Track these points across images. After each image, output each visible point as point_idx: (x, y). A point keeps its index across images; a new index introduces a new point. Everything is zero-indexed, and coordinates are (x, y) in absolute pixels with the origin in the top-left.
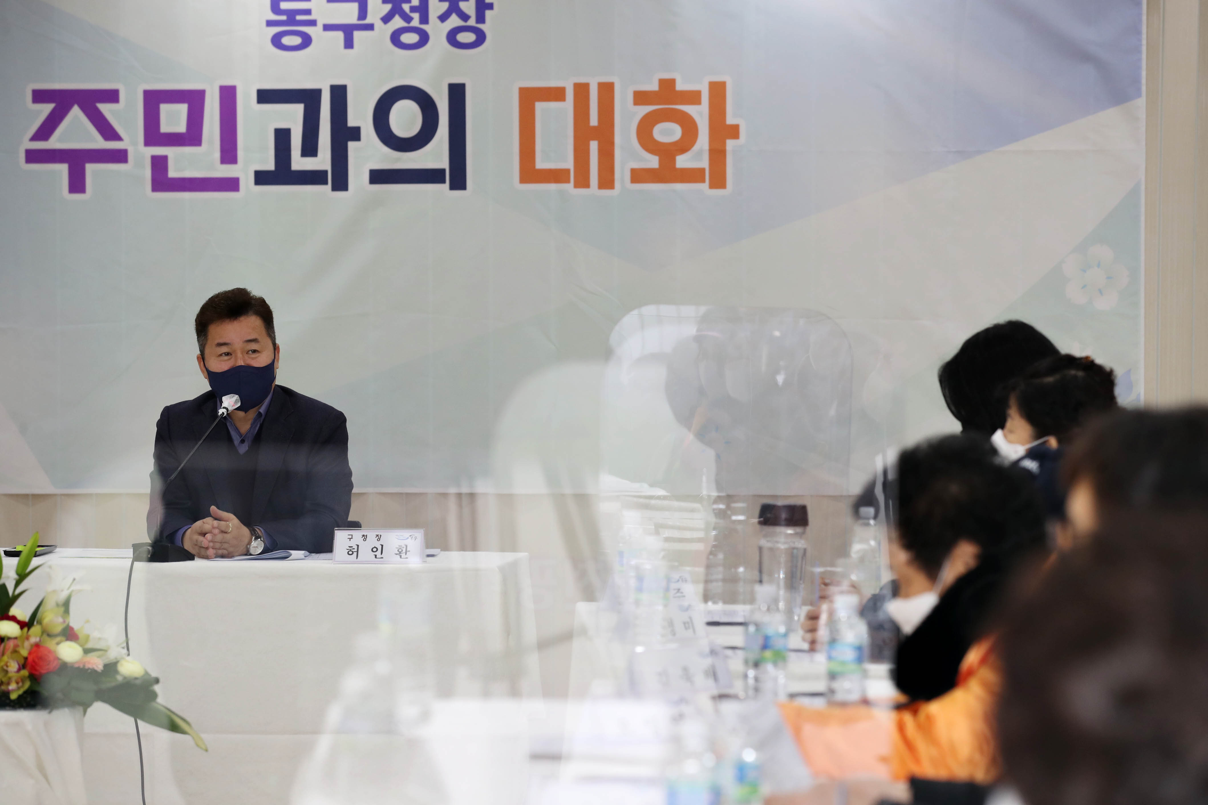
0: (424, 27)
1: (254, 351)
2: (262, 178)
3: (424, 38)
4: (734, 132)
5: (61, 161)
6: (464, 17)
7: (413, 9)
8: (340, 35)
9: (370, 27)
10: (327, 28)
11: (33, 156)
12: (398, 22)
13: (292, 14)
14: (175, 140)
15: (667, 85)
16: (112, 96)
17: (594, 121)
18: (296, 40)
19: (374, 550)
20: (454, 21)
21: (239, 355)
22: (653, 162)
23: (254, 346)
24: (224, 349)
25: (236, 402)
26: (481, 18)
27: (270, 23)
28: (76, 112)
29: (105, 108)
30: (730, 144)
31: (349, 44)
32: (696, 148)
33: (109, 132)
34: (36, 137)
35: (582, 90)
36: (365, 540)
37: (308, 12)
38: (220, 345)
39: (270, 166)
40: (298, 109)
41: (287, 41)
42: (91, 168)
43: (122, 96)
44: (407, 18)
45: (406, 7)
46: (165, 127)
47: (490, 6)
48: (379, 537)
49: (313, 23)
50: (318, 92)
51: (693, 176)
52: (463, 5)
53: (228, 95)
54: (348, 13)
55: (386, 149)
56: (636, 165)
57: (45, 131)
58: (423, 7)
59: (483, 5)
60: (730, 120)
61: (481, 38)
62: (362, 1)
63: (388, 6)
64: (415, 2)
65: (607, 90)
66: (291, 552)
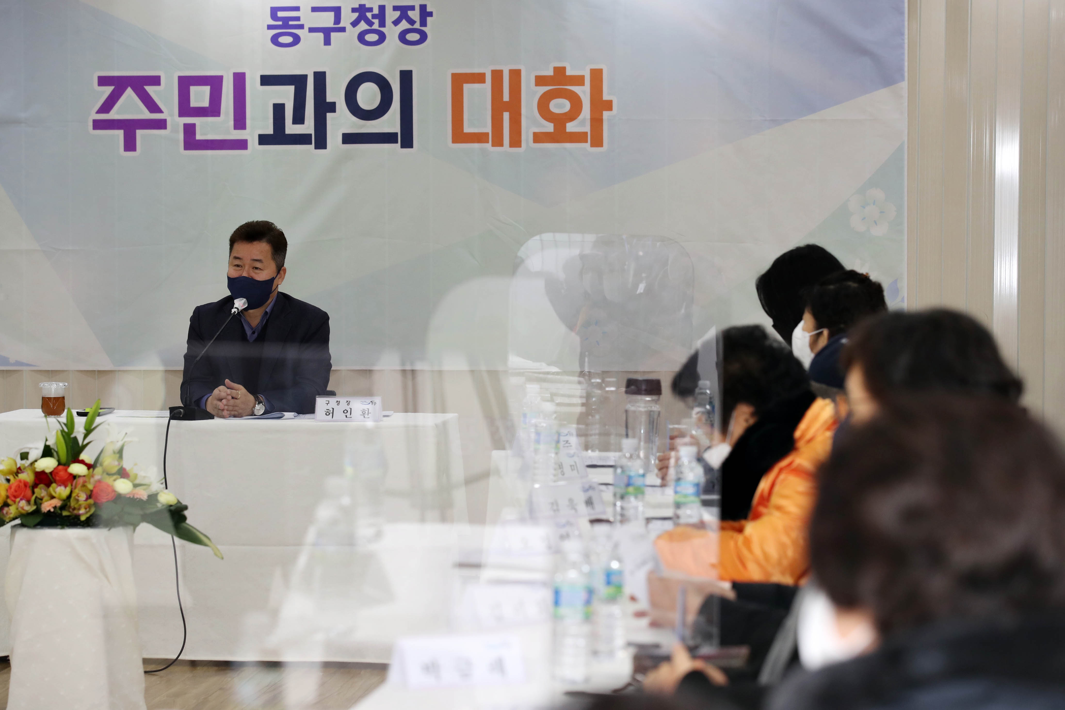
0: (382, 29)
1: (257, 269)
2: (264, 140)
3: (382, 38)
4: (609, 106)
5: (119, 128)
6: (412, 22)
7: (374, 16)
8: (321, 36)
9: (343, 30)
10: (312, 30)
11: (98, 125)
12: (363, 26)
13: (286, 20)
14: (201, 112)
15: (560, 71)
16: (155, 81)
17: (506, 98)
18: (289, 39)
19: (347, 412)
20: (404, 25)
21: (247, 269)
22: (549, 127)
23: (259, 265)
24: (237, 262)
25: (244, 302)
26: (423, 23)
27: (270, 27)
28: (129, 92)
29: (150, 89)
30: (606, 114)
31: (327, 42)
32: (581, 117)
33: (153, 106)
34: (99, 111)
35: (497, 75)
37: (298, 19)
38: (236, 258)
39: (270, 131)
40: (290, 90)
41: (283, 40)
42: (140, 133)
43: (163, 81)
44: (370, 23)
45: (369, 15)
46: (194, 103)
47: (431, 14)
49: (301, 27)
50: (305, 77)
51: (578, 138)
52: (410, 13)
53: (240, 79)
54: (327, 20)
55: (354, 119)
56: (537, 130)
57: (107, 107)
58: (381, 16)
59: (425, 13)
60: (606, 97)
61: (424, 37)
62: (337, 11)
63: (356, 15)
64: (376, 11)
65: (516, 75)
66: (285, 413)
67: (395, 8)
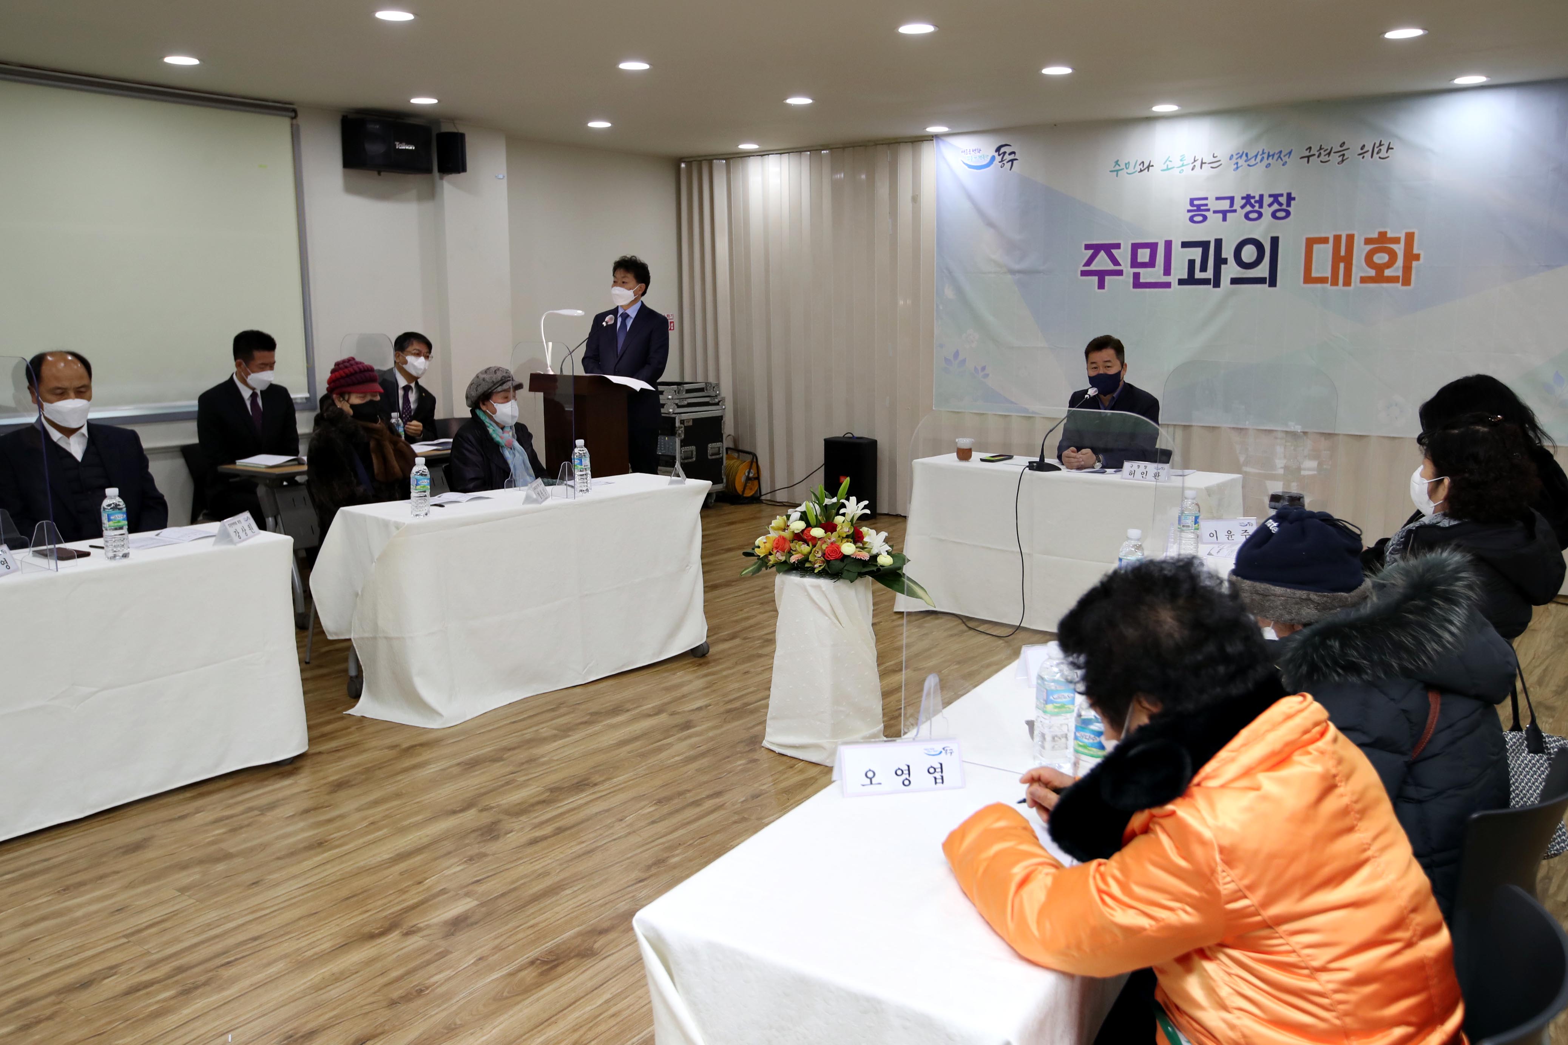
0: (1260, 210)
1: (1109, 367)
2: (1181, 282)
3: (1260, 215)
4: (1417, 257)
5: (1095, 275)
6: (1280, 204)
7: (1256, 202)
8: (1221, 215)
9: (1235, 211)
10: (1215, 212)
11: (1084, 273)
13: (1199, 206)
14: (1144, 265)
15: (1383, 235)
16: (1117, 246)
17: (1343, 253)
18: (1200, 218)
19: (1142, 473)
20: (1276, 206)
21: (1101, 368)
22: (1372, 273)
23: (1109, 364)
24: (1094, 365)
25: (1095, 392)
26: (1289, 205)
27: (1189, 211)
28: (1102, 253)
29: (1114, 251)
30: (1414, 264)
31: (1224, 219)
32: (1396, 266)
33: (1115, 262)
34: (1085, 265)
35: (1337, 238)
36: (1139, 468)
37: (1206, 205)
38: (1093, 363)
39: (1185, 276)
40: (1199, 250)
41: (1196, 219)
42: (1107, 278)
43: (1122, 246)
44: (1253, 206)
45: (1253, 201)
46: (1140, 260)
47: (1294, 199)
48: (1146, 467)
49: (1208, 210)
50: (1209, 242)
51: (1393, 280)
52: (1280, 199)
53: (1168, 244)
54: (1225, 205)
55: (1239, 268)
56: (1363, 275)
57: (1089, 263)
58: (1260, 202)
59: (1290, 198)
60: (1415, 251)
61: (1288, 214)
62: (1232, 199)
63: (1244, 201)
64: (1257, 198)
65: (1350, 238)
66: (1107, 470)
67: (1270, 196)
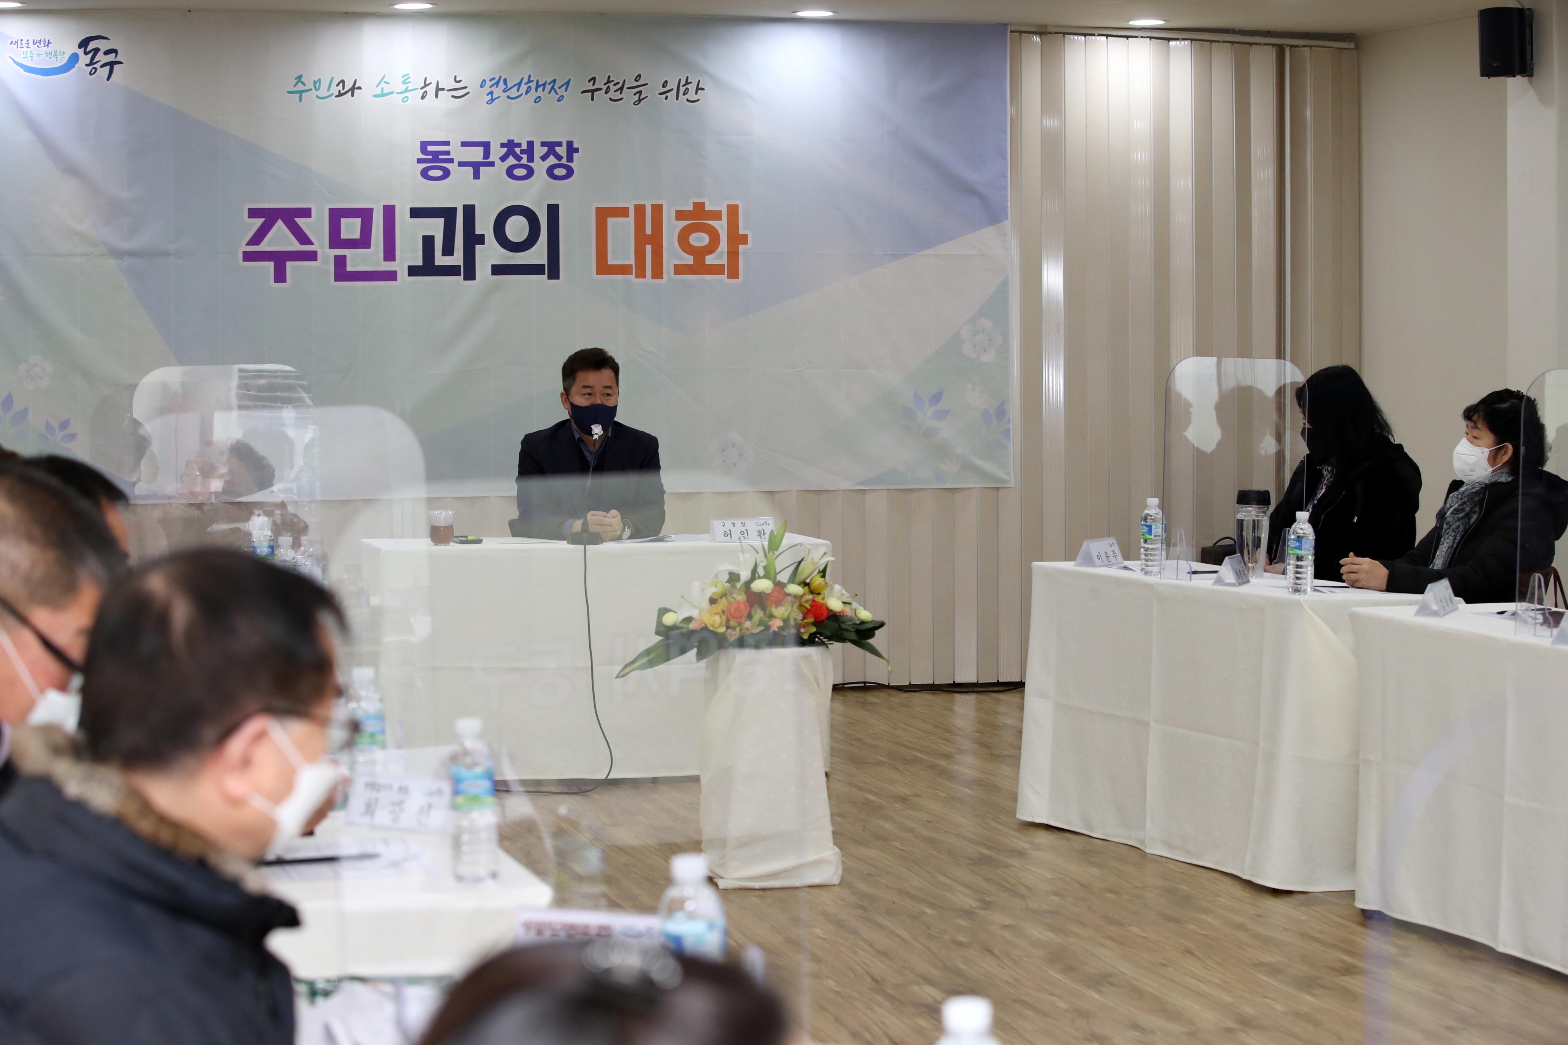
0: (529, 164)
1: (608, 395)
2: (413, 271)
3: (530, 172)
4: (744, 239)
5: (269, 259)
6: (559, 158)
7: (522, 152)
8: (470, 170)
9: (492, 164)
10: (461, 164)
11: (248, 257)
12: (511, 161)
13: (436, 154)
14: (351, 244)
15: (699, 206)
16: (306, 213)
17: (648, 231)
18: (439, 173)
20: (552, 160)
21: (598, 396)
22: (689, 260)
23: (609, 391)
24: (588, 391)
26: (570, 159)
27: (420, 161)
28: (280, 224)
29: (301, 222)
30: (741, 248)
31: (477, 176)
32: (719, 250)
33: (303, 239)
34: (249, 243)
35: (640, 210)
37: (448, 153)
38: (585, 387)
39: (420, 262)
40: (440, 222)
41: (432, 173)
42: (290, 265)
43: (314, 213)
44: (519, 158)
45: (517, 150)
46: (344, 235)
47: (577, 150)
49: (451, 161)
50: (455, 209)
51: (716, 270)
52: (558, 149)
53: (389, 212)
54: (476, 154)
55: (503, 251)
56: (678, 262)
57: (257, 238)
58: (530, 151)
59: (572, 149)
60: (741, 231)
61: (570, 172)
62: (486, 146)
63: (505, 150)
64: (524, 146)
65: (657, 210)
67: (543, 144)
